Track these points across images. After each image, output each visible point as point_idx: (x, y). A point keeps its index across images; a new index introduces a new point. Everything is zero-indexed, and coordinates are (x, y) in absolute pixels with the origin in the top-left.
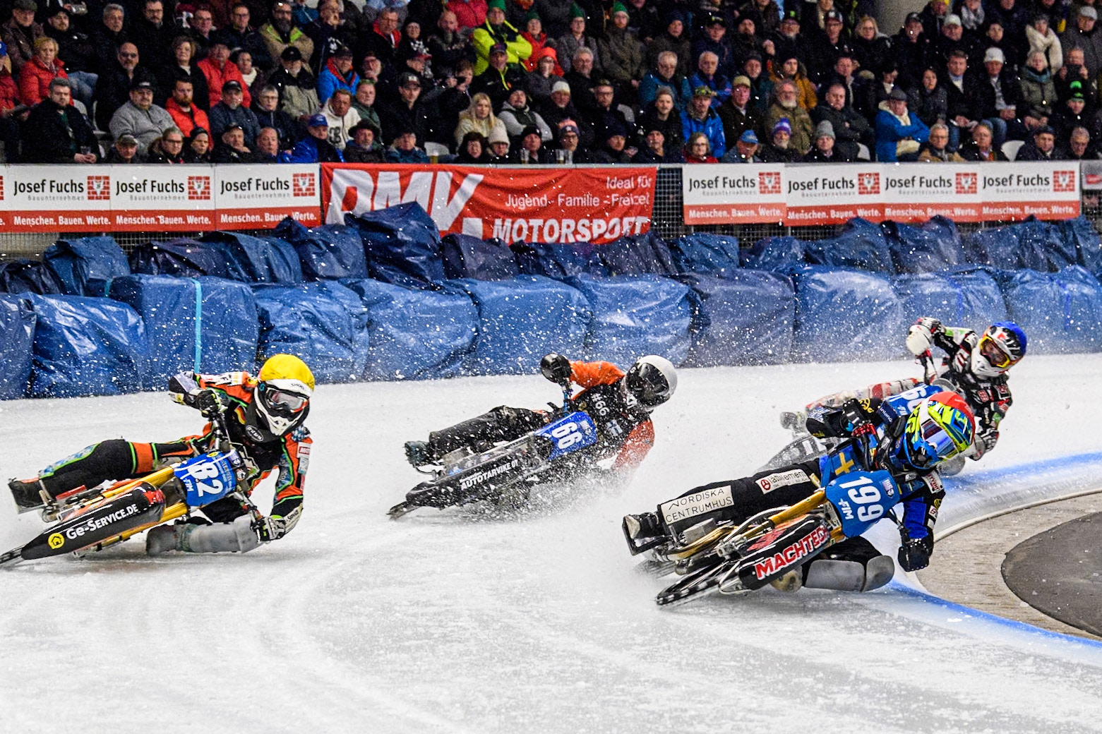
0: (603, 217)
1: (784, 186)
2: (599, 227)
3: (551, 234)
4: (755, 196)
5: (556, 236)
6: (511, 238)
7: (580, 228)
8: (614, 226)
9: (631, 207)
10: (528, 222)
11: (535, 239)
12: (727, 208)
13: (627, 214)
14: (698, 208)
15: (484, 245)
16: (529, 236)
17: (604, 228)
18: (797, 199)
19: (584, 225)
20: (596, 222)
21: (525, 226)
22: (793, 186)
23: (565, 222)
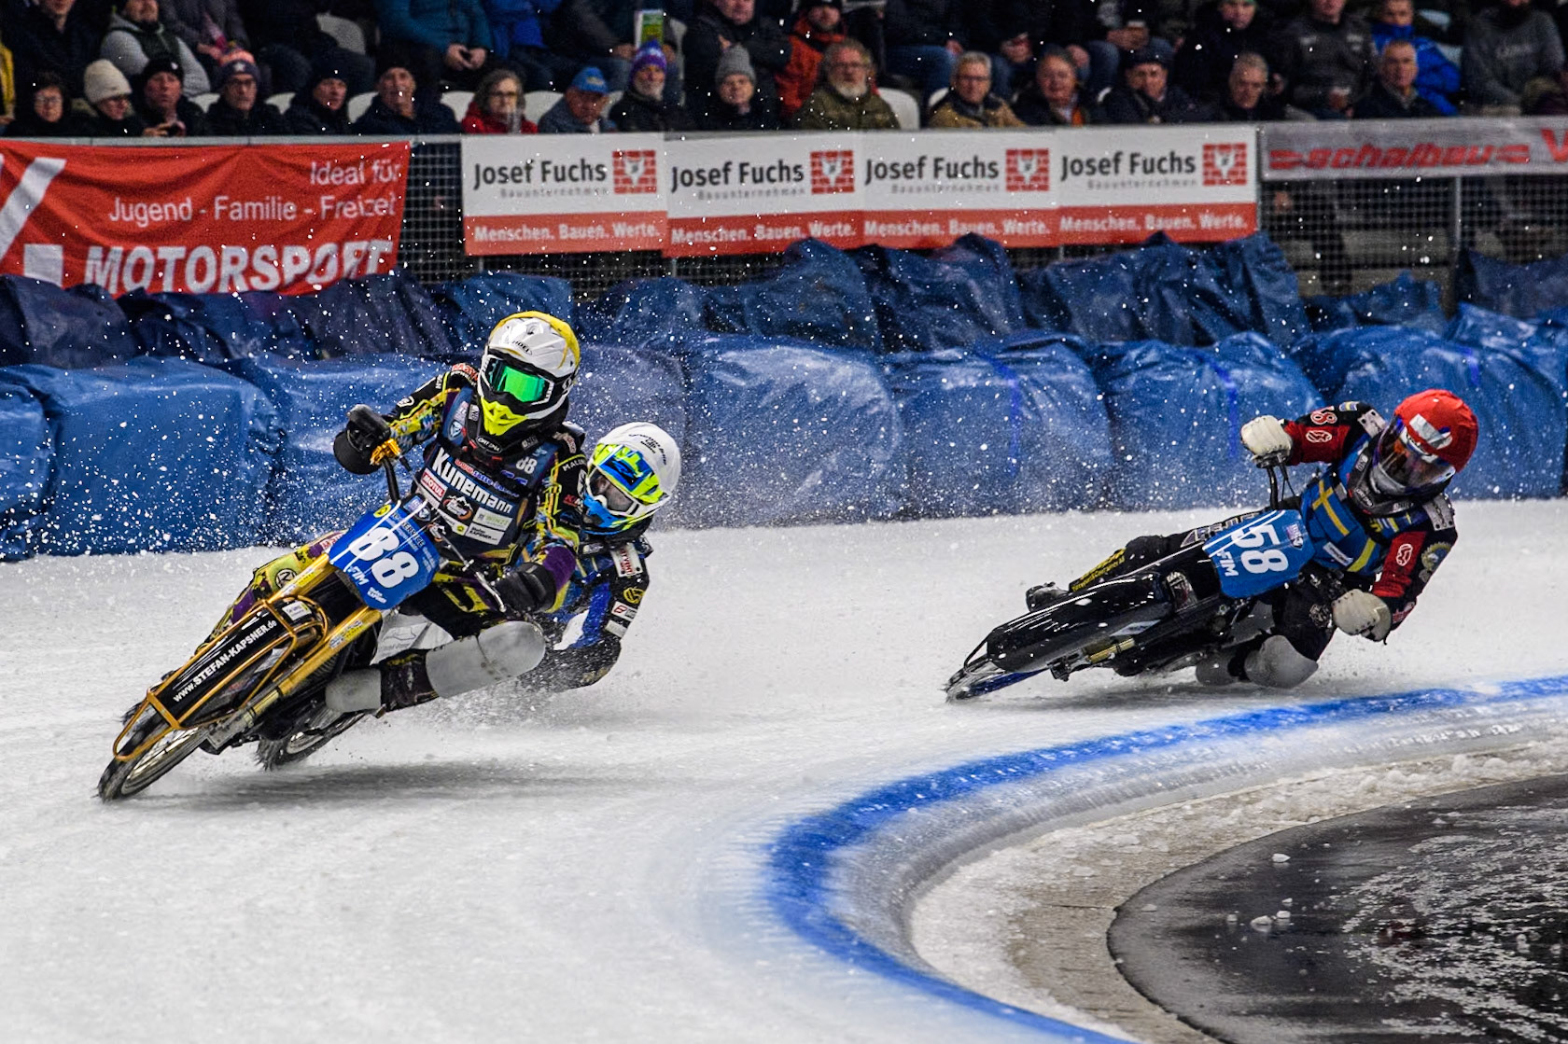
0: (301, 241)
1: (664, 178)
2: (296, 260)
3: (200, 276)
4: (604, 199)
5: (210, 278)
6: (120, 285)
7: (259, 265)
8: (326, 259)
9: (360, 221)
10: (155, 253)
11: (168, 286)
12: (552, 221)
13: (349, 237)
14: (493, 222)
15: (68, 299)
16: (157, 280)
17: (305, 263)
18: (687, 204)
19: (265, 258)
20: (290, 252)
21: (150, 260)
22: (682, 178)
23: (228, 251)
